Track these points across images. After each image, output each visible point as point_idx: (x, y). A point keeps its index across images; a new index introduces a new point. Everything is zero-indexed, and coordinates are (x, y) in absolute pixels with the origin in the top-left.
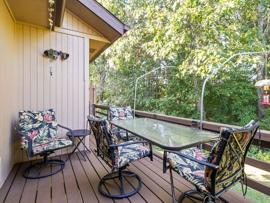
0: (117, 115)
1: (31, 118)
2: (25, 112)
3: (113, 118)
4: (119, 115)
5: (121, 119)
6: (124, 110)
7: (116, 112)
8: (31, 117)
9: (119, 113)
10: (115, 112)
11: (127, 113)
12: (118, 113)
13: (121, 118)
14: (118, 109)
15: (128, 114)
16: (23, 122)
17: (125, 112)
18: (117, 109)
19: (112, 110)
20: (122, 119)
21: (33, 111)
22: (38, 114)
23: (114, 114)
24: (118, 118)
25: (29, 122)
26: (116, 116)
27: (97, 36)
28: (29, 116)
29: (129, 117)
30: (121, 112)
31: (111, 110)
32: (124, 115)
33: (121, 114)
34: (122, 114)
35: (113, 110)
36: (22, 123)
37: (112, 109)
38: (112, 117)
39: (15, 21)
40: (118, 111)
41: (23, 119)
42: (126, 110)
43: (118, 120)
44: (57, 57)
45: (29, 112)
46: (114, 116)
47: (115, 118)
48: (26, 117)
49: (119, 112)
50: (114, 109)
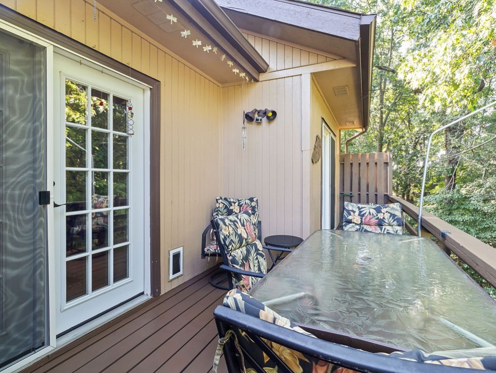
0: (356, 219)
1: (226, 207)
2: (221, 198)
3: (345, 226)
4: (361, 221)
5: (366, 231)
6: (378, 210)
7: (354, 212)
8: (226, 205)
9: (363, 215)
10: (352, 213)
11: (386, 217)
12: (359, 215)
13: (365, 227)
14: (362, 208)
15: (387, 222)
16: (217, 211)
17: (380, 216)
18: (358, 207)
19: (347, 208)
20: (368, 230)
21: (230, 199)
22: (235, 203)
23: (350, 218)
24: (358, 227)
25: (223, 213)
26: (354, 221)
27: (326, 61)
28: (224, 204)
29: (388, 228)
30: (367, 214)
31: (345, 207)
32: (374, 221)
33: (366, 219)
34: (371, 219)
35: (350, 208)
36: (216, 213)
37: (347, 206)
38: (345, 222)
39: (220, 85)
40: (360, 212)
41: (217, 208)
42: (384, 210)
43: (357, 231)
44: (261, 120)
45: (226, 199)
46: (350, 222)
47: (351, 225)
48: (221, 205)
49: (362, 213)
50: (352, 206)
